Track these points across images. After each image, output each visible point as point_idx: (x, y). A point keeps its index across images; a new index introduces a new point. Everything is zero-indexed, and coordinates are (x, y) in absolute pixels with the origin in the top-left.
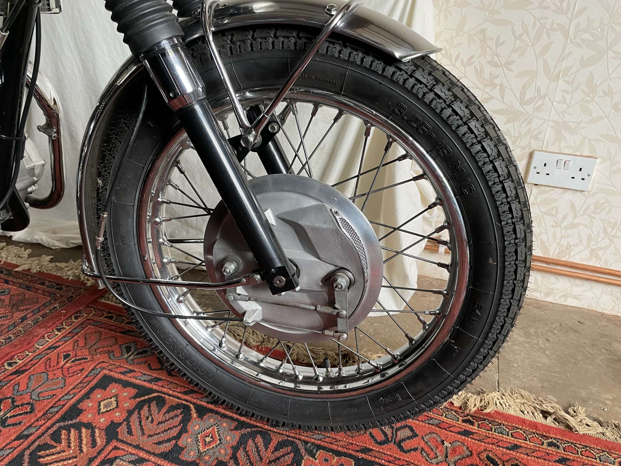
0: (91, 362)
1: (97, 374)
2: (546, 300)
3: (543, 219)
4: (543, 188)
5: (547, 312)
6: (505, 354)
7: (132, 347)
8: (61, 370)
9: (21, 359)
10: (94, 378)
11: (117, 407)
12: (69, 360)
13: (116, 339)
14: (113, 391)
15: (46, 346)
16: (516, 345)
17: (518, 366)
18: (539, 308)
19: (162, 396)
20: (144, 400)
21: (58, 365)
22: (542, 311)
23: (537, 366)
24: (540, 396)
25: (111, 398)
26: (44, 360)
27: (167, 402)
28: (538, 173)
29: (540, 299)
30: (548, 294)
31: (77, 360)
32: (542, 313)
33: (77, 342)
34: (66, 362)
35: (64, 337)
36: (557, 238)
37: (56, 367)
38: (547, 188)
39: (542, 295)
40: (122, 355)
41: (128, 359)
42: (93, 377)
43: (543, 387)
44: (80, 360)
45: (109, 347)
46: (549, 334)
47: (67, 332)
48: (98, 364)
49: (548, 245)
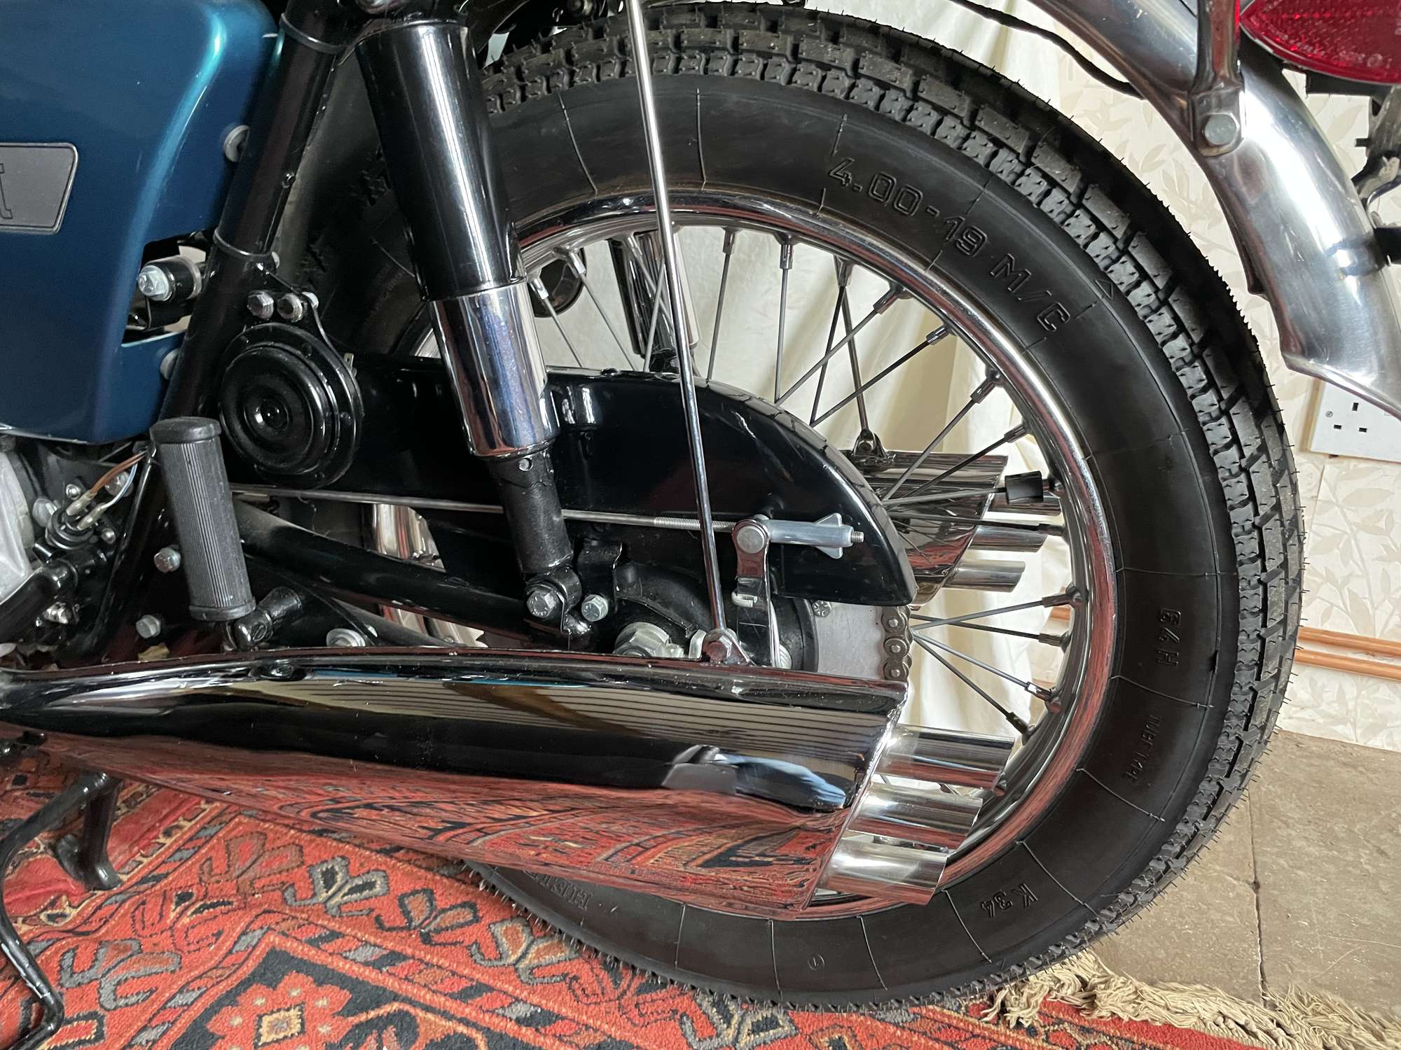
0: (240, 913)
1: (254, 948)
2: (1370, 744)
3: (1356, 539)
4: (1353, 463)
5: (1372, 776)
6: (1276, 892)
7: (337, 873)
8: (169, 933)
9: (76, 903)
10: (247, 959)
11: (302, 1032)
12: (187, 908)
13: (301, 849)
14: (294, 993)
15: (139, 872)
16: (1300, 868)
17: (1312, 924)
18: (1354, 767)
19: (407, 1013)
20: (368, 1021)
21: (163, 922)
22: (1361, 772)
23: (1360, 924)
24: (1374, 1009)
25: (288, 1010)
26: (129, 908)
27: (422, 1029)
28: (1338, 427)
29: (1354, 742)
30: (1373, 730)
31: (208, 907)
32: (1362, 779)
33: (208, 862)
34: (182, 914)
35: (179, 850)
36: (1392, 590)
37: (158, 927)
38: (1363, 465)
39: (1359, 731)
40: (314, 895)
41: (328, 905)
42: (246, 954)
43: (1379, 982)
44: (213, 906)
45: (285, 874)
46: (1382, 837)
47: (186, 837)
48: (257, 916)
49: (1369, 606)
